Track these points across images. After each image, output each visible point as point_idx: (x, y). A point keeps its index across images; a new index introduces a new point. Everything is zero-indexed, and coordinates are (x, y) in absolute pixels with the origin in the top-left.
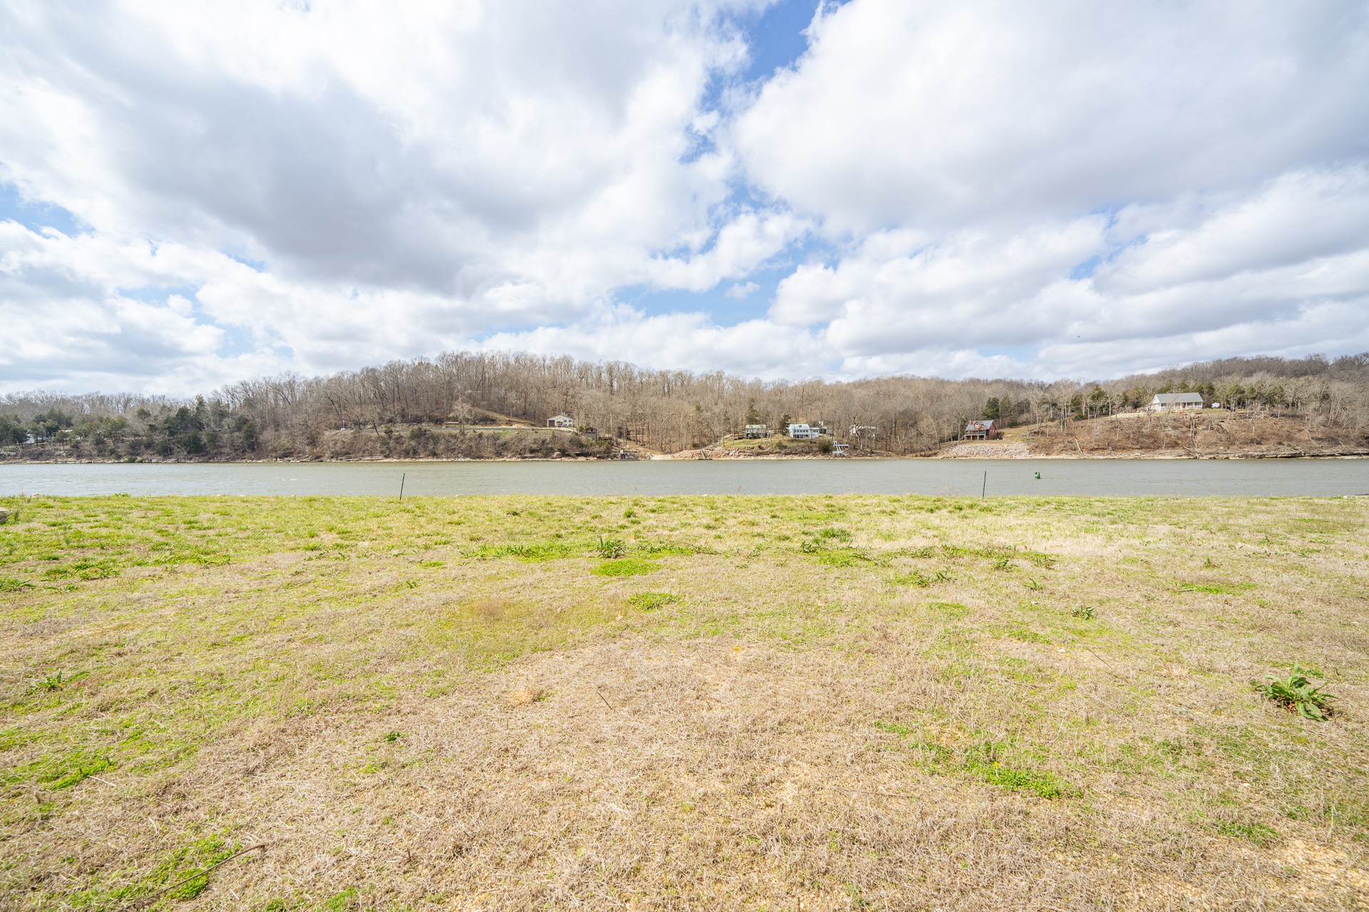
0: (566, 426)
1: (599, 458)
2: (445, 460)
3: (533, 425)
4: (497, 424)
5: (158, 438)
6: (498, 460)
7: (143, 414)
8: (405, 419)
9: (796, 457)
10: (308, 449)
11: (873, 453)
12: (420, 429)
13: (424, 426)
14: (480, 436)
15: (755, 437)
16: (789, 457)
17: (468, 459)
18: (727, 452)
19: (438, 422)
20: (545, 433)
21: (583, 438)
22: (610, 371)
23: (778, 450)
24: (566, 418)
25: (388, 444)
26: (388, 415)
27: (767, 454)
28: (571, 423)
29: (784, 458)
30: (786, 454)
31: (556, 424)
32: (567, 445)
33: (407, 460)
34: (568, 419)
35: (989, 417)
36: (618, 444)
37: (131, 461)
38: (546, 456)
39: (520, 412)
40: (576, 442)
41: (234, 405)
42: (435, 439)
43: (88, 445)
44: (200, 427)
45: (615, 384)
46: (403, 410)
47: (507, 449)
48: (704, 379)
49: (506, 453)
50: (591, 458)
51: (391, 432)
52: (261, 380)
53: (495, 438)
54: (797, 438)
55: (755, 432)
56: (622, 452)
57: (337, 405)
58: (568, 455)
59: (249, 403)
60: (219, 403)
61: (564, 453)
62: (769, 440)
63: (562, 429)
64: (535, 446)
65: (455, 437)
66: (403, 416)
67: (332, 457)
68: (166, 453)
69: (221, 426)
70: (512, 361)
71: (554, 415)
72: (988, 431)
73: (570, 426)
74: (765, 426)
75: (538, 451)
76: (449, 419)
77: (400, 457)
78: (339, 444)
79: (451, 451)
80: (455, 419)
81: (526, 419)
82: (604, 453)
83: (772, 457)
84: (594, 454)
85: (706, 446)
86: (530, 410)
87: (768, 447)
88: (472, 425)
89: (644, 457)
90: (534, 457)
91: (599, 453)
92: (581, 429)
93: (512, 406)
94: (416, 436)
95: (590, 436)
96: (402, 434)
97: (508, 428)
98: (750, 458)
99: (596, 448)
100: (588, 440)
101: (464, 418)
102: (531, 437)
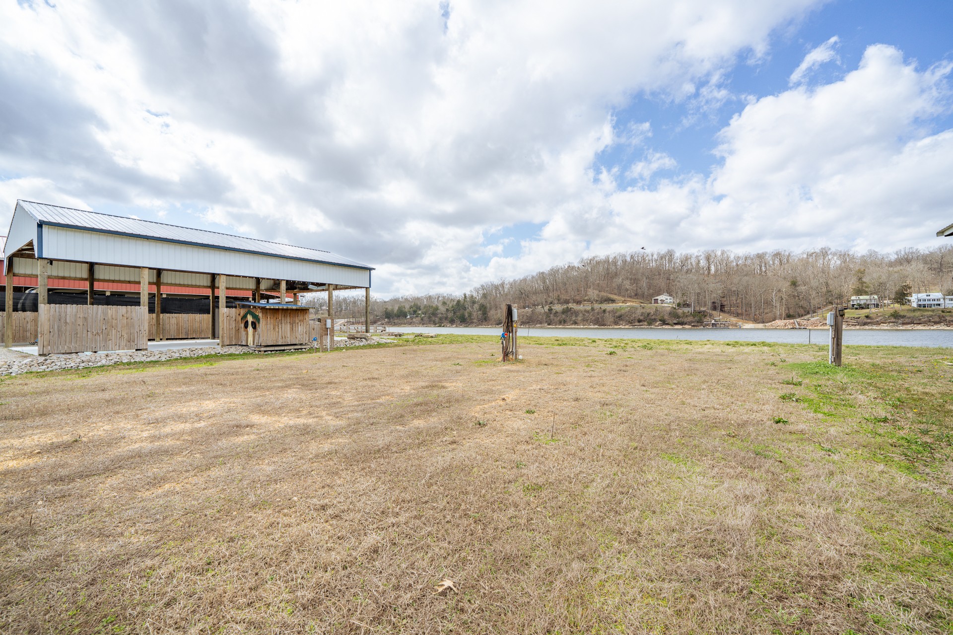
0: (666, 301)
1: (693, 326)
2: (582, 327)
3: (642, 303)
4: (616, 303)
5: (450, 315)
6: (616, 327)
7: (444, 303)
8: (559, 301)
9: (920, 327)
12: (567, 307)
13: (570, 305)
14: (604, 311)
15: (861, 307)
16: (909, 327)
17: (596, 326)
19: (578, 302)
20: (650, 308)
21: (680, 311)
22: (708, 258)
23: (894, 320)
24: (667, 297)
25: (550, 317)
26: (550, 300)
27: (878, 323)
28: (672, 301)
29: (901, 328)
30: (903, 324)
31: (659, 302)
32: (666, 317)
33: (560, 327)
34: (669, 298)
36: (711, 315)
37: (440, 326)
38: (650, 324)
39: (633, 294)
40: (673, 314)
41: (478, 296)
42: (576, 313)
43: (426, 319)
44: (465, 309)
45: (712, 268)
46: (559, 296)
47: (622, 320)
49: (621, 322)
50: (687, 327)
51: (552, 309)
52: (490, 283)
53: (613, 312)
54: (922, 307)
55: (862, 302)
56: (713, 322)
57: (524, 295)
58: (668, 324)
59: (485, 296)
60: (472, 296)
61: (664, 322)
62: (882, 310)
63: (663, 305)
64: (642, 318)
65: (588, 312)
66: (559, 300)
67: (521, 325)
68: (452, 322)
69: (473, 308)
70: (628, 259)
71: (659, 295)
73: (670, 302)
74: (876, 297)
75: (644, 321)
76: (585, 301)
77: (556, 325)
78: (525, 317)
79: (585, 321)
80: (588, 300)
81: (637, 298)
82: (698, 322)
83: (884, 327)
84: (689, 323)
85: (802, 316)
86: (639, 291)
87: (880, 316)
88: (599, 304)
89: (735, 325)
90: (642, 325)
91: (693, 322)
92: (679, 305)
93: (627, 290)
94: (565, 312)
95: (686, 310)
96: (558, 311)
97: (623, 305)
98: (853, 328)
99: (690, 319)
100: (684, 313)
101: (594, 300)
102: (639, 311)
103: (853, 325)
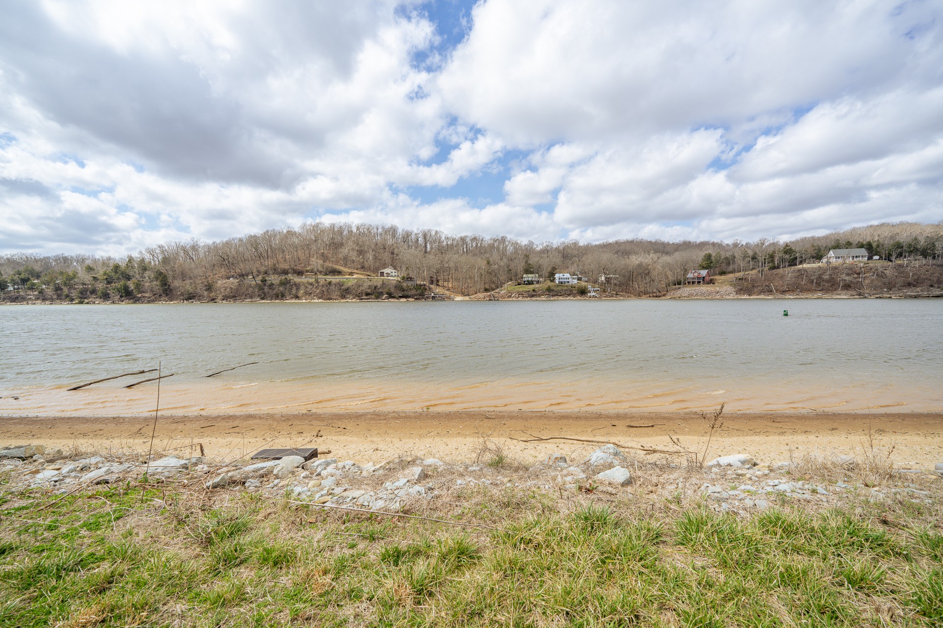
0: (392, 275)
1: (416, 299)
2: (304, 301)
3: (369, 275)
4: (342, 275)
5: (100, 286)
6: (342, 301)
7: (90, 269)
8: (275, 271)
9: (561, 298)
10: (206, 293)
11: (617, 295)
12: (286, 279)
13: (290, 276)
14: (330, 283)
15: (530, 283)
16: (555, 298)
17: (321, 300)
18: (510, 294)
19: (300, 273)
20: (377, 280)
21: (404, 284)
22: (425, 236)
23: (548, 293)
24: (392, 270)
25: (263, 289)
26: (263, 269)
27: (539, 296)
28: (396, 274)
29: (552, 299)
30: (553, 296)
31: (385, 275)
32: (392, 290)
33: (277, 301)
34: (394, 271)
35: (704, 268)
36: (430, 289)
37: (81, 303)
38: (377, 298)
39: (359, 266)
40: (399, 287)
41: (155, 262)
42: (297, 286)
43: (49, 291)
44: (128, 277)
45: (428, 246)
46: (275, 265)
47: (349, 293)
48: (493, 242)
49: (348, 296)
50: (410, 299)
51: (266, 280)
52: (173, 244)
53: (340, 285)
54: (561, 284)
55: (530, 279)
56: (433, 294)
57: (227, 262)
58: (394, 297)
59: (166, 261)
60: (143, 260)
61: (391, 296)
62: (541, 285)
63: (389, 278)
64: (369, 291)
65: (311, 284)
67: (223, 300)
68: (104, 296)
69: (143, 277)
70: (354, 230)
71: (385, 268)
72: (704, 278)
73: (395, 276)
74: (537, 275)
75: (371, 294)
76: (307, 271)
77: (272, 299)
78: (228, 290)
79: (308, 294)
80: (312, 271)
81: (364, 271)
82: (420, 295)
83: (543, 298)
84: (413, 296)
85: (494, 290)
86: (366, 265)
87: (540, 290)
88: (324, 275)
89: (449, 298)
90: (369, 299)
91: (416, 295)
92: (403, 278)
93: (353, 262)
94: (283, 283)
95: (410, 283)
96: (274, 282)
97: (350, 277)
98: (526, 299)
99: (413, 292)
100: (408, 286)
101: (318, 271)
102: (367, 284)
103: (525, 297)
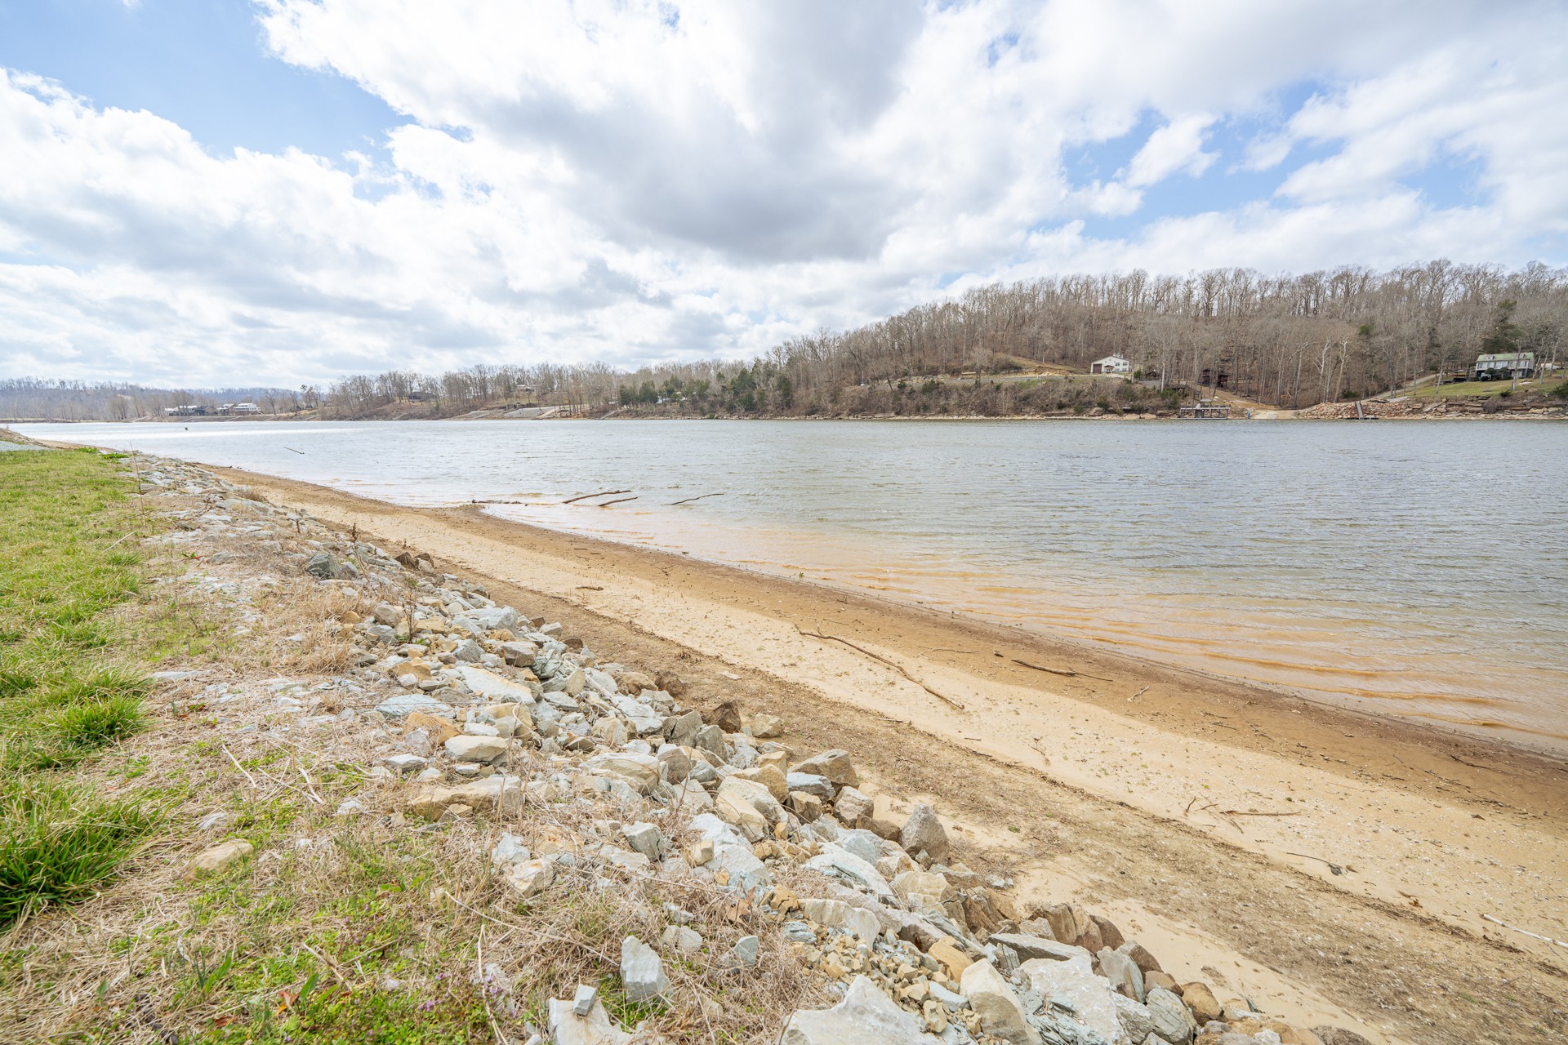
0: (1116, 368)
1: (1161, 415)
2: (955, 418)
3: (1071, 372)
4: (1022, 372)
5: (728, 397)
6: (1016, 418)
7: (720, 376)
8: (920, 370)
10: (830, 406)
12: (932, 382)
13: (940, 378)
14: (998, 388)
15: (1495, 376)
17: (981, 417)
18: (1420, 406)
19: (955, 372)
20: (1083, 380)
21: (1139, 387)
22: (1208, 287)
23: (1559, 401)
24: (1118, 361)
25: (900, 399)
26: (903, 368)
27: (1525, 409)
28: (1126, 367)
31: (1103, 369)
32: (1110, 399)
33: (917, 418)
34: (1122, 362)
36: (1196, 395)
37: (711, 418)
38: (1079, 412)
39: (1057, 355)
40: (1125, 392)
41: (778, 363)
42: (946, 392)
43: (688, 405)
44: (753, 386)
46: (920, 361)
47: (1029, 404)
49: (1028, 409)
50: (1148, 416)
51: (905, 386)
52: (802, 339)
53: (1014, 389)
55: (1499, 366)
56: (1198, 407)
57: (858, 360)
58: (1112, 412)
59: (791, 362)
60: (769, 363)
61: (1106, 408)
62: (1538, 381)
63: (1110, 375)
64: (1065, 400)
65: (969, 389)
66: (919, 368)
67: (850, 415)
68: (731, 410)
69: (767, 386)
70: (1058, 289)
71: (1105, 356)
73: (1124, 370)
74: (1530, 355)
75: (1069, 406)
76: (966, 369)
77: (910, 415)
78: (857, 401)
79: (963, 407)
80: (971, 368)
81: (1065, 364)
82: (1170, 408)
83: (1537, 414)
84: (1153, 410)
85: (1373, 394)
86: (1070, 351)
87: (1531, 394)
88: (992, 374)
89: (1240, 413)
90: (1064, 414)
91: (1159, 407)
92: (1138, 375)
93: (1046, 347)
94: (928, 389)
95: (1150, 384)
96: (915, 388)
97: (1033, 376)
98: (1473, 417)
99: (1155, 401)
100: (1145, 390)
101: (982, 368)
102: (1062, 388)
103: (1472, 412)
